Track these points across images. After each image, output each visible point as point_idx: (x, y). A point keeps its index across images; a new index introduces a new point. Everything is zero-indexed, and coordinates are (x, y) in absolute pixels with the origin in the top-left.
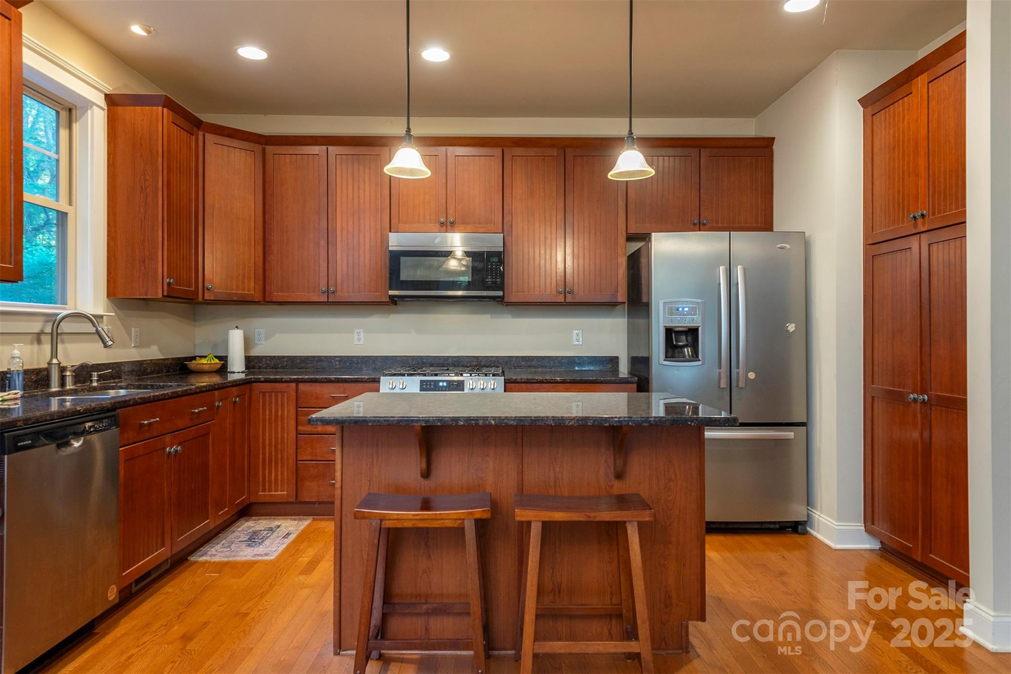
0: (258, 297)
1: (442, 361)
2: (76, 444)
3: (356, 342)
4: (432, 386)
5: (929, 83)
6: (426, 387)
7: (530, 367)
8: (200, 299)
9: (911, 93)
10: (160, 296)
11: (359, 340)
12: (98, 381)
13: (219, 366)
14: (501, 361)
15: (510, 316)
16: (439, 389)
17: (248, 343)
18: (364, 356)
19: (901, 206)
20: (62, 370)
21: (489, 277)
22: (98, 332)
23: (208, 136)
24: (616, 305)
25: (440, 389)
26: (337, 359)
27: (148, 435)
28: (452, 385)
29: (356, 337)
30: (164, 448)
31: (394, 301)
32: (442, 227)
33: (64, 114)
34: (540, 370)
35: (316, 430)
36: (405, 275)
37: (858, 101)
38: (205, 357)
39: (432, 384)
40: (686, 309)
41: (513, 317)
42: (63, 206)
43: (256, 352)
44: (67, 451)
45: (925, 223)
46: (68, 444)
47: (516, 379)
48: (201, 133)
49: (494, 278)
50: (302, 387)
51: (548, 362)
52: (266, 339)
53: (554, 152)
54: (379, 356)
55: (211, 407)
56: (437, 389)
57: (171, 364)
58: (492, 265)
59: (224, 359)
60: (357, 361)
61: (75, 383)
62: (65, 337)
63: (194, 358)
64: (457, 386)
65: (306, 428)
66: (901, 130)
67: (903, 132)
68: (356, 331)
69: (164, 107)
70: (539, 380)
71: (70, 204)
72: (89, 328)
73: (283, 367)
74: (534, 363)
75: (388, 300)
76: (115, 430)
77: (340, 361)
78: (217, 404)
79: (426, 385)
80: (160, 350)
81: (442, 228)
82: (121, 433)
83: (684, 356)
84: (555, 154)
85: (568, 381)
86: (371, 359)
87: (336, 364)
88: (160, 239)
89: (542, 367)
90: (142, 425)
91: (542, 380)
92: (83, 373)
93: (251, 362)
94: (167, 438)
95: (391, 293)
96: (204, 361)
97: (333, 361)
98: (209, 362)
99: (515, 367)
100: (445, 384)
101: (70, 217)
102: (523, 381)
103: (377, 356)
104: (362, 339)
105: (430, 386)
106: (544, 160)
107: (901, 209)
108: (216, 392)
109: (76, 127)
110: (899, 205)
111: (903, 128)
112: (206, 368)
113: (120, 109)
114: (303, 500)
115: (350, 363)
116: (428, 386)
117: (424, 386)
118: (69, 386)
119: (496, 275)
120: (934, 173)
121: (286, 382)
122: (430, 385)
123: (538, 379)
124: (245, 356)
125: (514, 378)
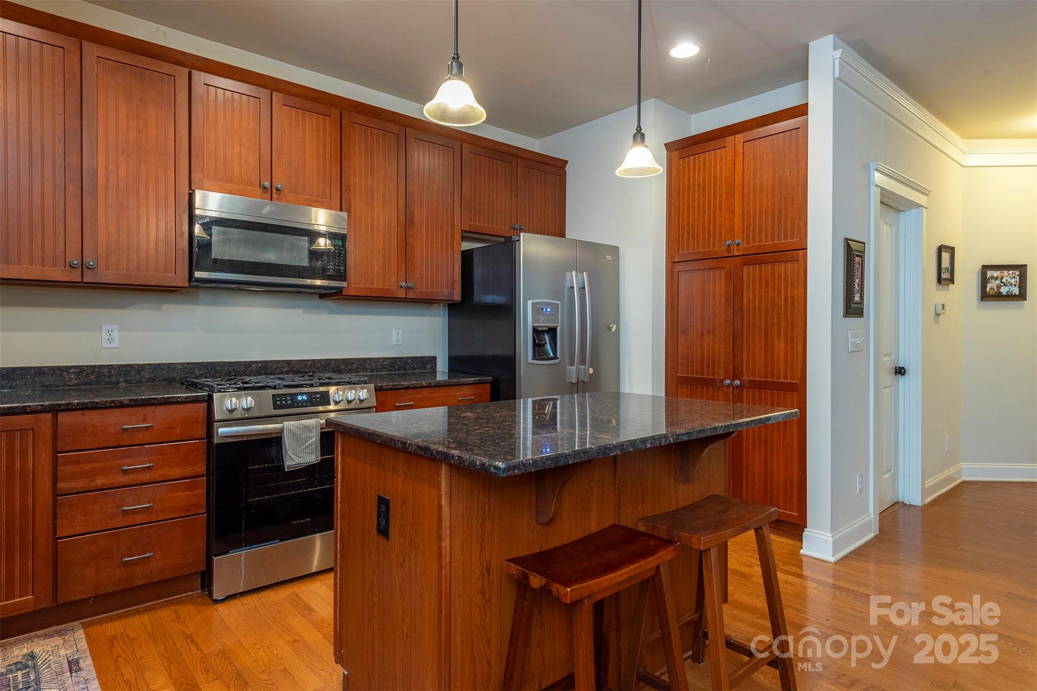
3: (106, 344)
4: (289, 402)
5: (744, 142)
6: (281, 403)
9: (726, 147)
11: (110, 340)
15: (326, 311)
16: (298, 404)
18: (121, 365)
19: (712, 234)
21: (331, 263)
24: (433, 303)
25: (300, 404)
26: (72, 371)
28: (314, 398)
29: (105, 336)
32: (265, 193)
35: (92, 484)
37: (665, 144)
39: (288, 398)
40: (549, 310)
45: (740, 250)
47: (382, 386)
49: (337, 266)
50: (63, 418)
54: (147, 364)
56: (296, 405)
58: (334, 249)
60: (109, 372)
64: (321, 400)
65: (72, 484)
66: (713, 174)
67: (715, 177)
68: (105, 327)
70: (405, 386)
77: (77, 374)
79: (281, 401)
81: (266, 195)
84: (397, 131)
85: (433, 384)
86: (134, 369)
87: (71, 379)
91: (409, 385)
95: (199, 274)
97: (65, 374)
100: (305, 397)
102: (389, 388)
103: (143, 364)
104: (116, 340)
105: (286, 402)
106: (385, 136)
107: (712, 236)
110: (709, 233)
111: (715, 173)
114: (68, 600)
115: (97, 377)
116: (284, 402)
117: (279, 403)
119: (339, 262)
120: (749, 212)
121: (33, 412)
122: (286, 400)
123: (404, 384)
125: (379, 385)
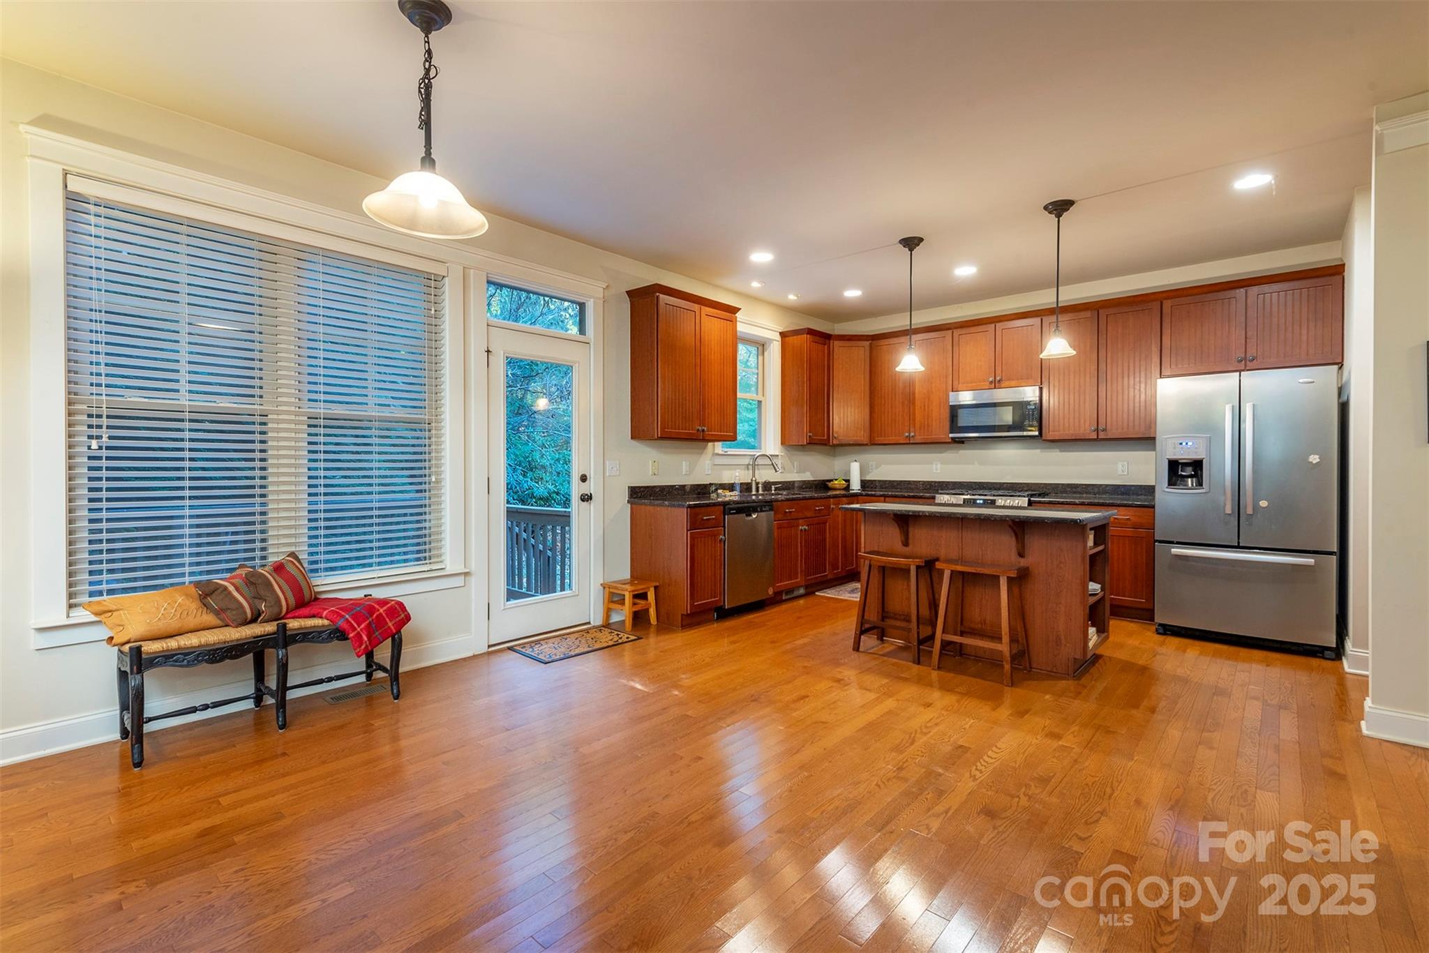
0: (866, 441)
1: (998, 486)
2: (754, 516)
7: (1074, 493)
8: (831, 444)
10: (805, 443)
11: (936, 469)
12: (775, 490)
13: (845, 486)
14: (1049, 487)
15: (1058, 450)
17: (863, 470)
20: (757, 484)
21: (1027, 421)
22: (773, 464)
23: (835, 342)
26: (921, 483)
27: (789, 518)
29: (934, 467)
30: (798, 526)
31: (954, 441)
32: (991, 384)
33: (760, 348)
34: (1084, 495)
36: (962, 422)
38: (836, 480)
39: (972, 501)
40: (1190, 443)
41: (1061, 451)
42: (760, 398)
43: (868, 478)
44: (750, 518)
46: (750, 515)
48: (831, 342)
49: (1031, 422)
51: (1093, 489)
52: (877, 468)
53: (1088, 314)
54: (951, 482)
55: (828, 507)
57: (818, 483)
58: (1029, 411)
59: (848, 481)
60: (935, 484)
61: (763, 491)
62: (760, 467)
63: (832, 480)
68: (935, 463)
69: (807, 334)
71: (763, 396)
72: (768, 462)
73: (885, 488)
74: (1079, 490)
75: (950, 440)
76: (772, 513)
77: (923, 484)
78: (832, 506)
80: (811, 474)
82: (775, 514)
83: (1187, 485)
84: (1089, 316)
86: (944, 484)
87: (920, 487)
88: (805, 411)
89: (1086, 493)
90: (786, 512)
92: (767, 486)
93: (864, 484)
94: (800, 521)
95: (951, 435)
96: (836, 482)
97: (918, 484)
98: (839, 483)
99: (1061, 493)
100: (981, 501)
101: (763, 403)
103: (949, 482)
104: (939, 468)
106: (1078, 322)
108: (832, 500)
109: (766, 354)
112: (838, 486)
113: (787, 339)
115: (930, 486)
118: (761, 492)
119: (1033, 419)
121: (878, 496)
124: (861, 480)
